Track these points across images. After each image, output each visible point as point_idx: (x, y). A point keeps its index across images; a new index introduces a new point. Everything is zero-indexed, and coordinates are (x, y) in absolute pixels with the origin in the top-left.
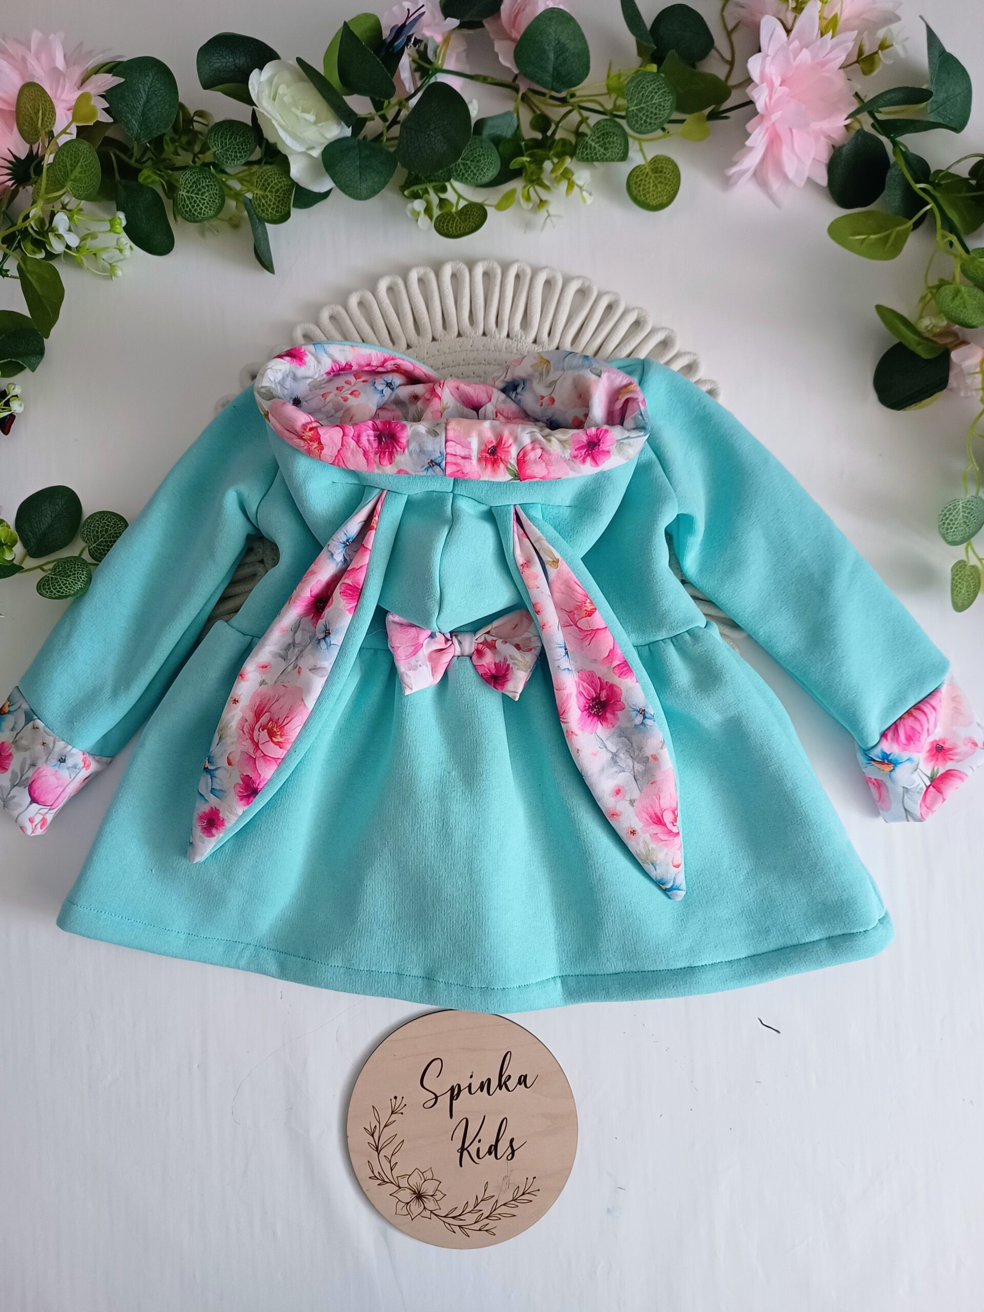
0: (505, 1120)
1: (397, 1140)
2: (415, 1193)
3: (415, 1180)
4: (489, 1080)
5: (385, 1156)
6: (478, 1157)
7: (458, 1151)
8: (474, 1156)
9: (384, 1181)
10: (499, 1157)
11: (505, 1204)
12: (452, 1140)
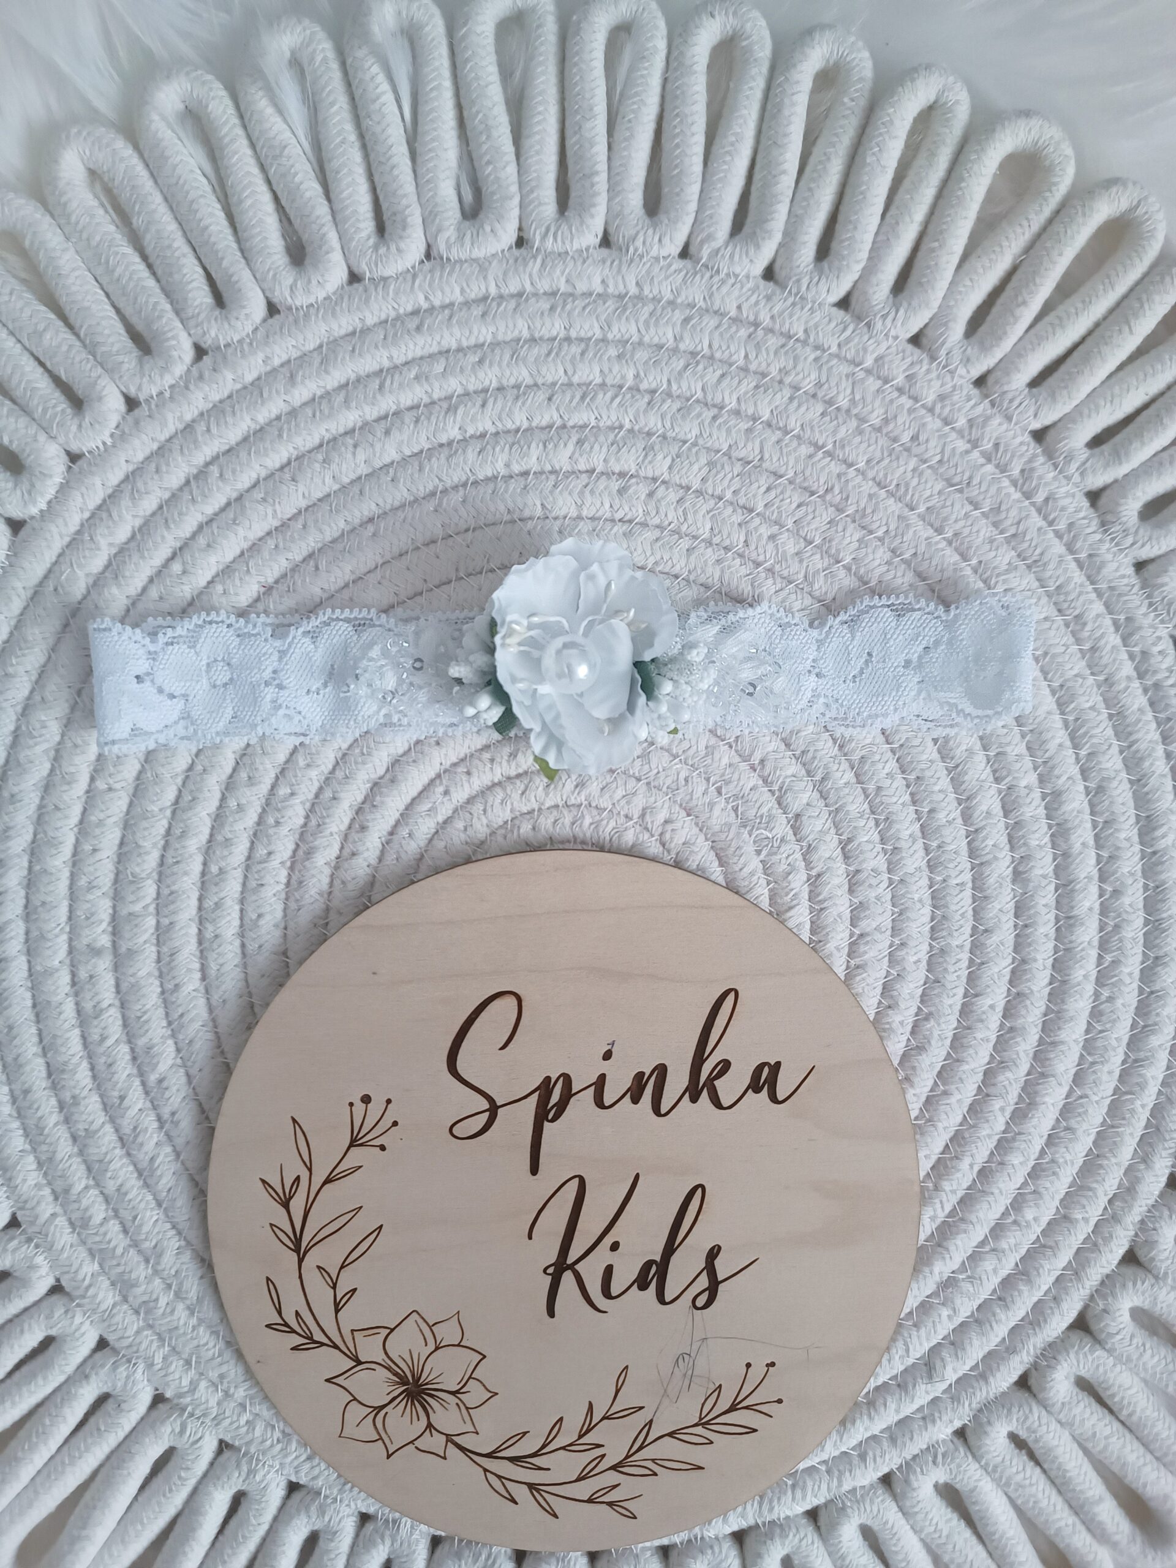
0: (699, 1191)
1: (364, 1224)
2: (403, 1380)
3: (406, 1345)
4: (661, 1071)
5: (319, 1267)
6: (607, 1293)
7: (545, 1271)
8: (594, 1289)
9: (310, 1338)
10: (668, 1299)
11: (674, 1432)
12: (530, 1237)
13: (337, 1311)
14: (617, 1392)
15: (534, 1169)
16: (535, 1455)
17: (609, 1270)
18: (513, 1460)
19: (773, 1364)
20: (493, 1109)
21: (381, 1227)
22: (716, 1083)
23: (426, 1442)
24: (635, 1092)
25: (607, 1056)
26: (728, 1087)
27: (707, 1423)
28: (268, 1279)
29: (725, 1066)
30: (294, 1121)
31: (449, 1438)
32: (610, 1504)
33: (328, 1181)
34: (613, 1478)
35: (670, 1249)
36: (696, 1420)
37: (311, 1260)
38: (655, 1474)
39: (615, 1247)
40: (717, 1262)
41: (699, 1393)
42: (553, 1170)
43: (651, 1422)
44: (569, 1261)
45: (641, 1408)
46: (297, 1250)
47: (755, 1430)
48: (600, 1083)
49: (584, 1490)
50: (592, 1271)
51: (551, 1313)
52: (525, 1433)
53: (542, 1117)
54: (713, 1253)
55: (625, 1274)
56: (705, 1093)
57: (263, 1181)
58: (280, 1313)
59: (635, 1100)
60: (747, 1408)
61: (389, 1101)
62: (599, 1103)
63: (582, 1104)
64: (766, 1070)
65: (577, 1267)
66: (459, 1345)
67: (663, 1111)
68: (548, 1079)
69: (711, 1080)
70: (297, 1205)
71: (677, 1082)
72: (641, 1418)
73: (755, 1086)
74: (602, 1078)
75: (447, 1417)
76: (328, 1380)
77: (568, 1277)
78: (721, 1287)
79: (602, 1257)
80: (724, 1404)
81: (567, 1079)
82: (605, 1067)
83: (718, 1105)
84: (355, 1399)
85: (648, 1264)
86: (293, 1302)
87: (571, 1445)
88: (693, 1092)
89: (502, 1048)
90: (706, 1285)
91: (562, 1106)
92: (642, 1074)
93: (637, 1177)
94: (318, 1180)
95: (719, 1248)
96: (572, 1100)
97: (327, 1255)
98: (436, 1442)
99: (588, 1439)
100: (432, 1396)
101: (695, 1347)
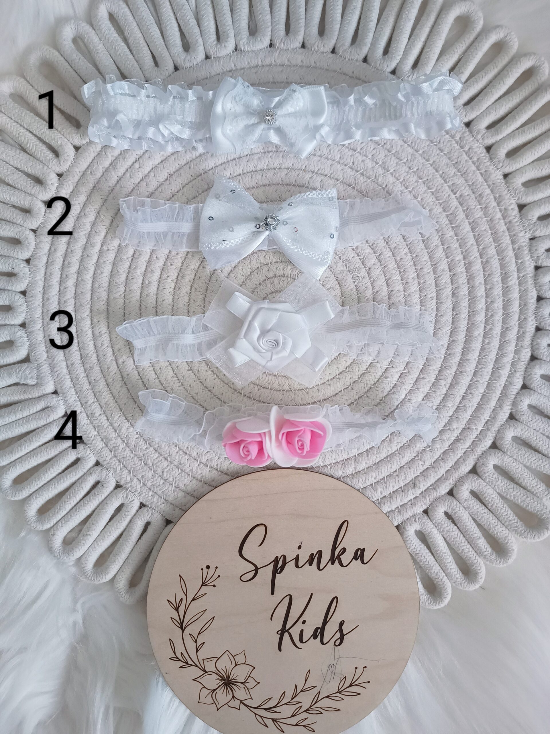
0: (336, 599)
1: (207, 616)
2: (223, 679)
3: (224, 664)
4: (320, 553)
5: (190, 634)
6: (302, 641)
7: (277, 633)
8: (296, 639)
9: (187, 663)
10: (325, 642)
11: (328, 696)
12: (271, 620)
13: (197, 651)
14: (306, 680)
15: (273, 593)
16: (275, 707)
17: (302, 632)
18: (266, 709)
19: (365, 667)
20: (257, 570)
21: (214, 617)
22: (341, 557)
23: (232, 703)
24: (310, 562)
25: (300, 548)
26: (346, 558)
27: (341, 692)
28: (170, 640)
29: (344, 550)
30: (180, 576)
31: (241, 702)
32: (304, 726)
33: (194, 599)
34: (305, 715)
35: (325, 623)
36: (337, 691)
37: (187, 631)
38: (322, 713)
39: (304, 622)
40: (343, 627)
41: (337, 680)
42: (280, 593)
43: (319, 692)
44: (287, 629)
45: (316, 686)
46: (181, 628)
47: (359, 694)
48: (297, 558)
49: (294, 721)
50: (295, 632)
51: (280, 650)
52: (271, 698)
53: (275, 572)
54: (342, 624)
55: (308, 633)
56: (337, 561)
57: (168, 601)
58: (175, 653)
59: (311, 564)
60: (356, 685)
61: (217, 568)
62: (297, 566)
63: (290, 566)
64: (360, 551)
65: (290, 631)
66: (244, 664)
67: (321, 568)
68: (277, 557)
69: (339, 556)
70: (182, 610)
71: (326, 557)
72: (315, 691)
73: (355, 558)
74: (298, 556)
75: (240, 693)
76: (193, 680)
77: (286, 635)
78: (345, 637)
79: (299, 626)
80: (347, 684)
81: (284, 557)
82: (299, 552)
83: (342, 565)
84: (204, 687)
85: (317, 629)
86: (179, 649)
87: (289, 702)
88: (332, 561)
89: (259, 546)
90: (339, 636)
91: (283, 568)
92: (313, 554)
93: (312, 594)
94: (190, 599)
95: (344, 621)
96: (287, 565)
97: (193, 629)
98: (236, 703)
99: (296, 699)
100: (234, 685)
101: (336, 661)
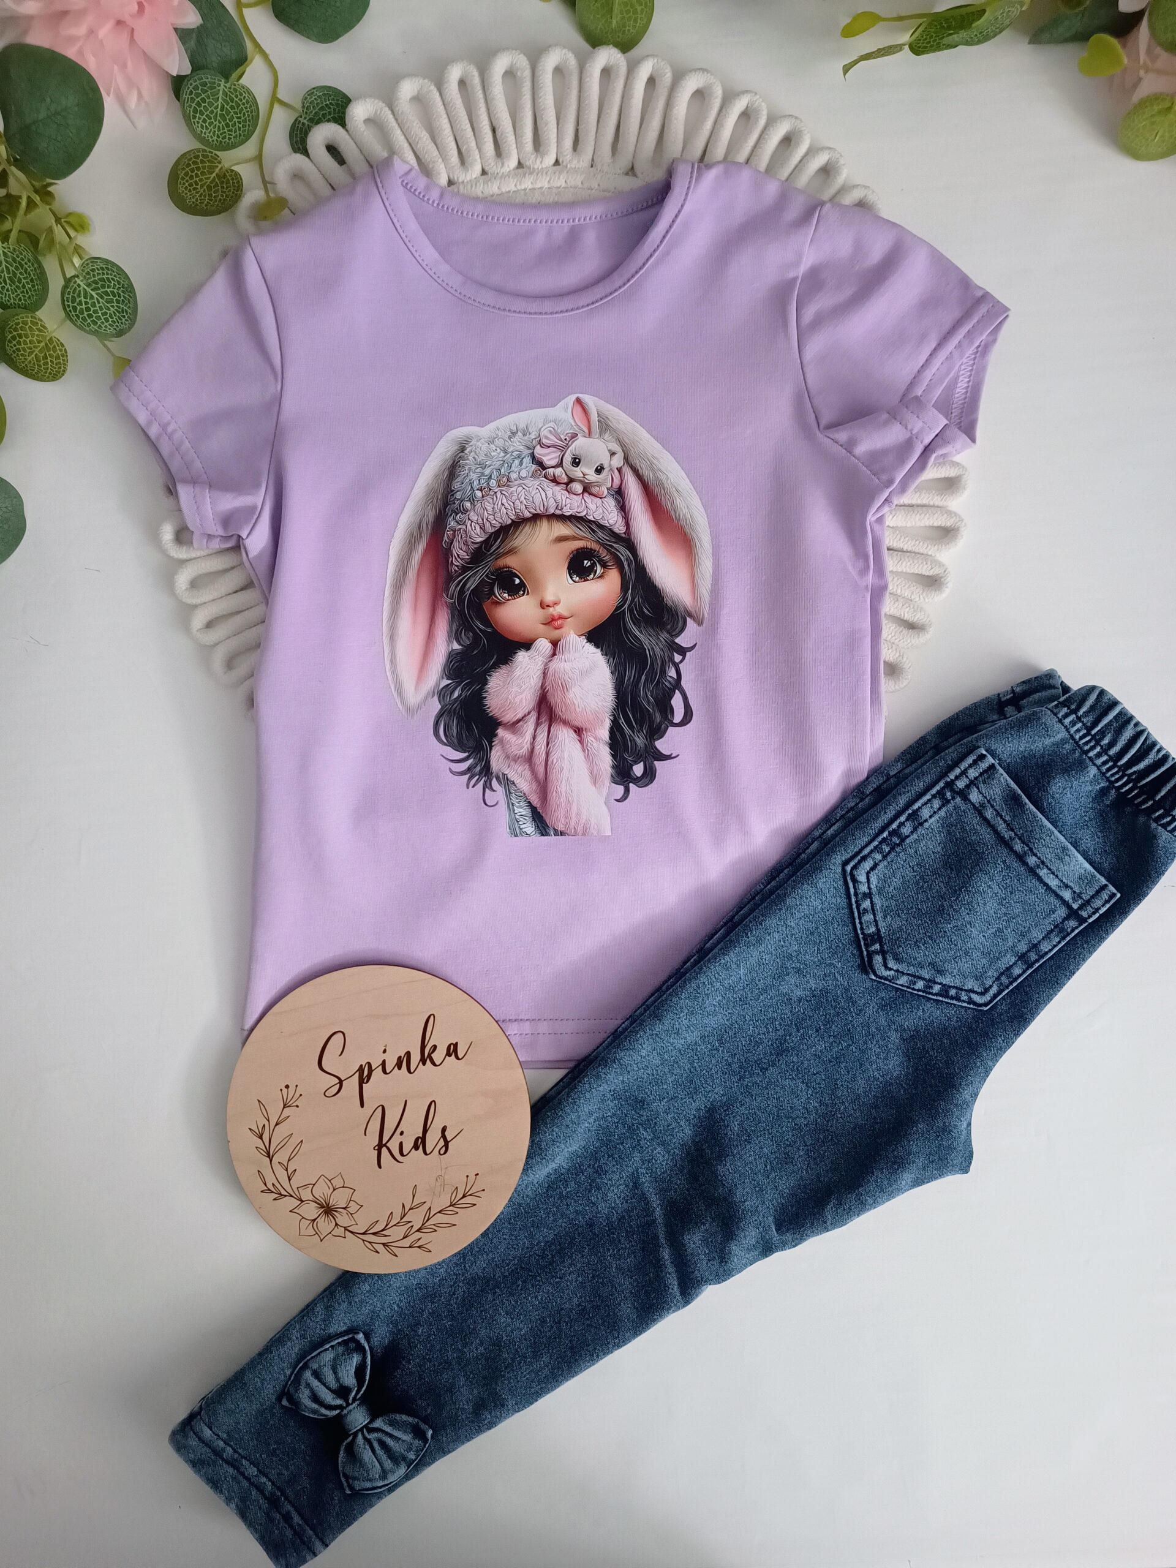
0: (434, 1102)
1: (295, 1141)
2: (322, 1206)
3: (321, 1191)
4: (408, 1055)
5: (279, 1163)
6: (402, 1154)
7: (374, 1149)
8: (396, 1153)
9: (280, 1194)
10: (428, 1152)
11: (441, 1211)
12: (365, 1135)
13: (289, 1180)
14: (414, 1196)
15: (362, 1105)
16: (383, 1230)
17: (401, 1144)
18: (374, 1234)
19: (477, 1174)
20: (341, 1082)
21: (303, 1141)
22: (432, 1056)
23: (336, 1231)
24: (399, 1066)
25: (385, 1051)
26: (438, 1056)
27: (454, 1204)
28: (258, 1170)
29: (435, 1048)
30: (259, 1101)
32: (419, 1247)
33: (277, 1124)
34: (418, 1235)
35: (425, 1131)
36: (449, 1204)
37: (275, 1159)
38: (436, 1230)
39: (402, 1133)
40: (446, 1133)
41: (448, 1192)
42: (370, 1105)
43: (430, 1208)
44: (384, 1143)
45: (425, 1202)
46: (268, 1156)
47: (475, 1204)
48: (384, 1064)
49: (406, 1243)
50: (394, 1146)
51: (380, 1166)
52: (377, 1221)
53: (362, 1081)
54: (444, 1129)
55: (408, 1146)
56: (428, 1061)
57: (250, 1129)
58: (266, 1185)
59: (399, 1069)
60: (470, 1195)
61: (297, 1086)
62: (384, 1072)
63: (377, 1073)
64: (452, 1047)
65: (388, 1145)
66: (343, 1187)
67: (412, 1072)
68: (361, 1065)
69: (430, 1055)
70: (266, 1137)
71: (415, 1058)
72: (426, 1207)
73: (448, 1054)
74: (384, 1062)
75: (343, 1219)
76: (291, 1211)
77: (384, 1150)
78: (450, 1144)
79: (397, 1139)
80: (460, 1195)
81: (369, 1064)
82: (385, 1056)
83: (435, 1065)
84: (303, 1217)
85: (417, 1139)
86: (270, 1180)
87: (397, 1223)
88: (424, 1062)
89: (340, 1056)
90: (443, 1144)
91: (369, 1076)
92: (401, 1058)
93: (406, 1102)
94: (273, 1124)
95: (446, 1127)
96: (373, 1072)
97: (282, 1156)
98: (341, 1231)
99: (406, 1219)
100: (335, 1211)
101: (443, 1173)
